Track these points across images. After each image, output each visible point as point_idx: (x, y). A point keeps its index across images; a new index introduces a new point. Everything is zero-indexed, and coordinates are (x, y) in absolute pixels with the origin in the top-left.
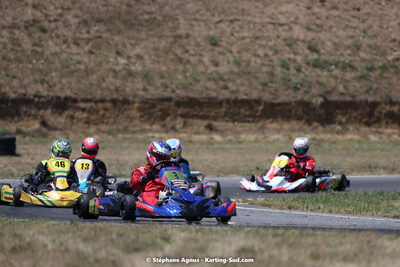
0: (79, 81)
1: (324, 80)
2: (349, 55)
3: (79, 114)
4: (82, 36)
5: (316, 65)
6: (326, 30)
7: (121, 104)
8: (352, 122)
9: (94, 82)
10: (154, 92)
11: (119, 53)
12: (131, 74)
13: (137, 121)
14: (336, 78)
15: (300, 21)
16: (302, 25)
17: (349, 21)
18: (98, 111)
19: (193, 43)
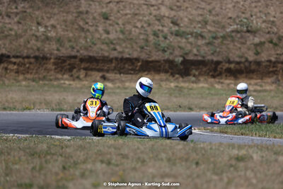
0: (11, 43)
1: (183, 45)
2: (200, 28)
3: (11, 67)
4: (12, 11)
5: (177, 34)
6: (183, 10)
7: (41, 59)
8: (202, 75)
9: (22, 44)
10: (65, 52)
11: (39, 24)
12: (48, 38)
13: (52, 72)
14: (191, 44)
15: (165, 3)
16: (167, 6)
17: (199, 4)
18: (25, 65)
19: (91, 17)
